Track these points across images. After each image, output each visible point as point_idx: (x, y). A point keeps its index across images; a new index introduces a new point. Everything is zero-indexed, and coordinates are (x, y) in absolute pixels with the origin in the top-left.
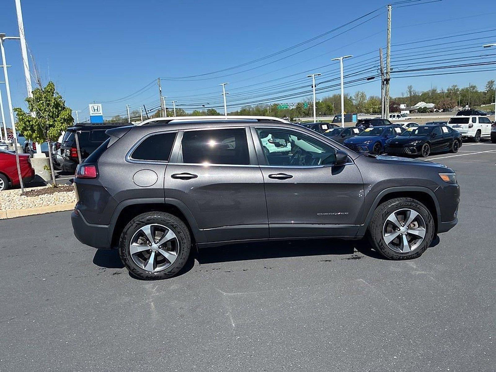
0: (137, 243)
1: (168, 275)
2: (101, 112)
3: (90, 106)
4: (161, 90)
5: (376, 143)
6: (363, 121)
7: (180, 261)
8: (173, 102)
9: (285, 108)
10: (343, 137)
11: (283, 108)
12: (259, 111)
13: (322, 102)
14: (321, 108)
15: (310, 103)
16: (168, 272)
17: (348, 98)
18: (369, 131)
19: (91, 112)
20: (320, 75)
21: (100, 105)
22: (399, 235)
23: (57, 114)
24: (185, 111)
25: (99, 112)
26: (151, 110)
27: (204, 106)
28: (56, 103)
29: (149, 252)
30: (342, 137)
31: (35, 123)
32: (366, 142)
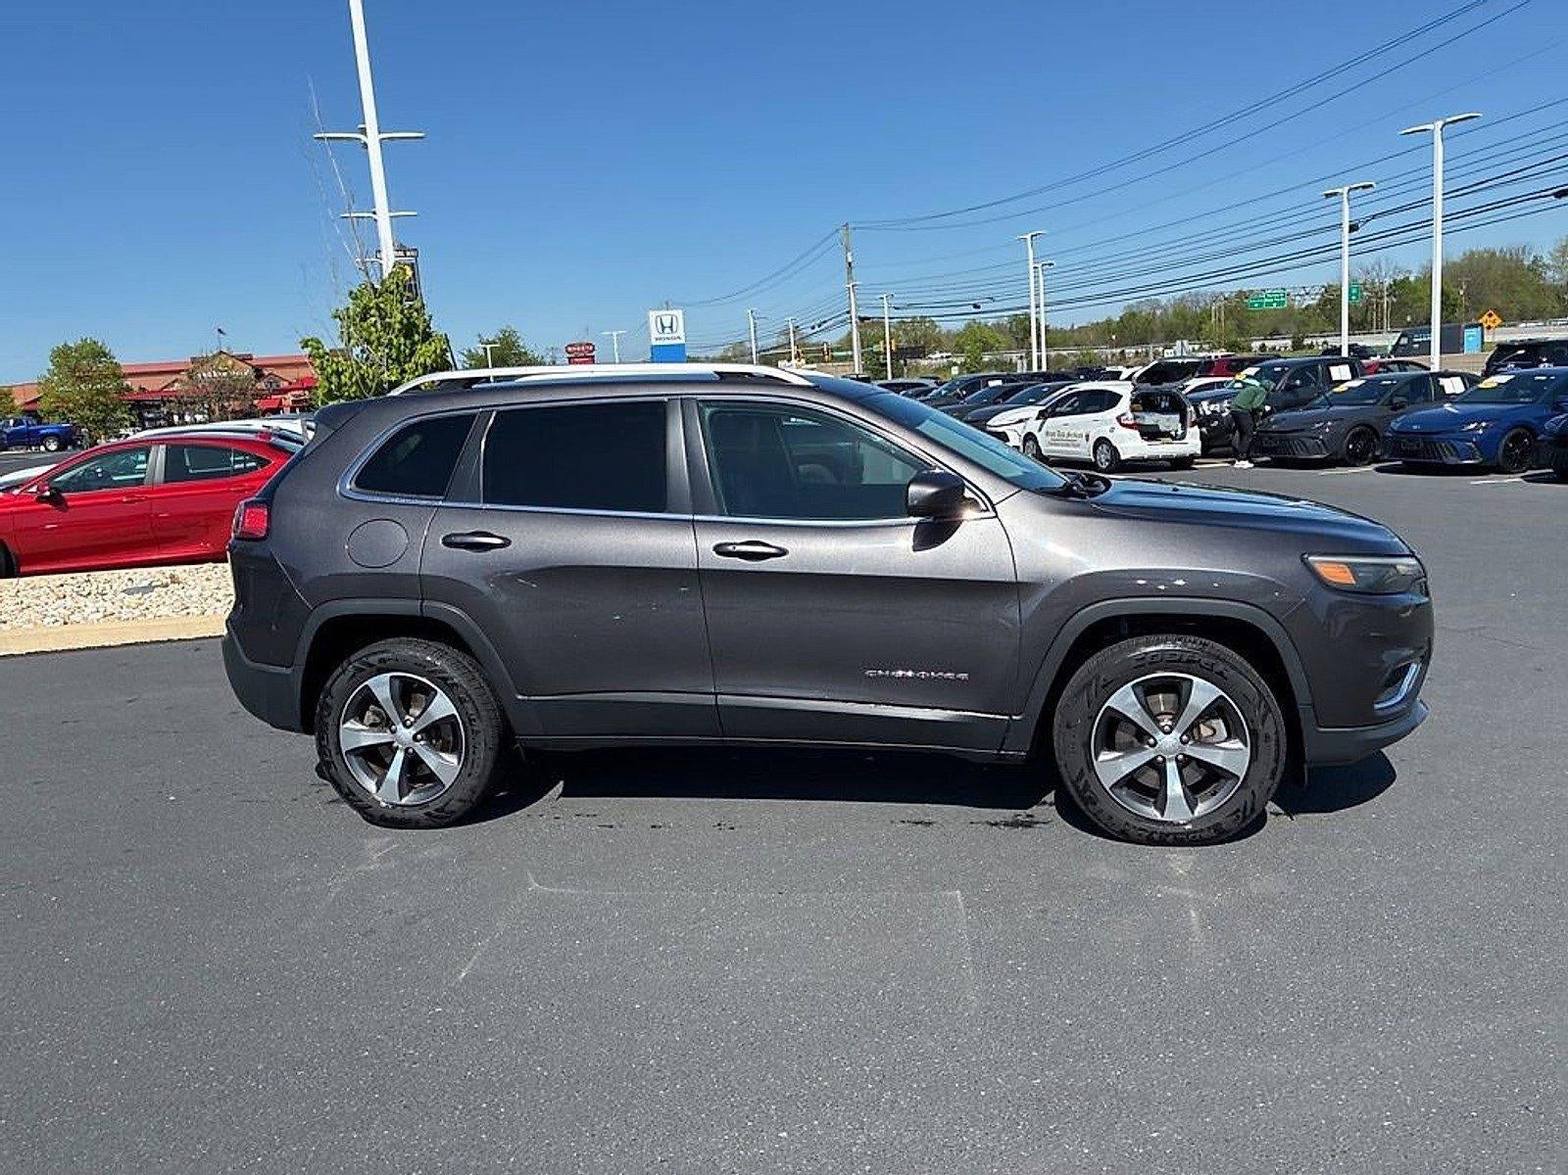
0: (361, 721)
1: (436, 817)
2: (681, 333)
3: (653, 315)
4: (850, 260)
5: (1515, 431)
6: (1520, 347)
7: (471, 782)
8: (882, 298)
9: (1275, 305)
10: (1395, 409)
11: (1271, 304)
12: (1184, 317)
13: (1417, 279)
14: (1415, 301)
15: (1373, 283)
16: (436, 810)
17: (1526, 263)
18: (1496, 385)
19: (655, 334)
20: (1371, 186)
21: (679, 313)
22: (1155, 758)
23: (407, 351)
24: (937, 323)
25: (676, 335)
26: (820, 326)
27: (979, 307)
28: (405, 321)
29: (390, 748)
30: (1393, 409)
31: (350, 378)
32: (1472, 426)
